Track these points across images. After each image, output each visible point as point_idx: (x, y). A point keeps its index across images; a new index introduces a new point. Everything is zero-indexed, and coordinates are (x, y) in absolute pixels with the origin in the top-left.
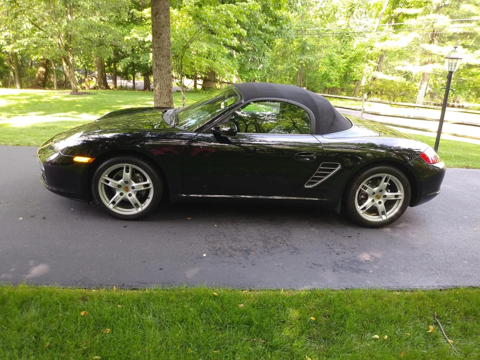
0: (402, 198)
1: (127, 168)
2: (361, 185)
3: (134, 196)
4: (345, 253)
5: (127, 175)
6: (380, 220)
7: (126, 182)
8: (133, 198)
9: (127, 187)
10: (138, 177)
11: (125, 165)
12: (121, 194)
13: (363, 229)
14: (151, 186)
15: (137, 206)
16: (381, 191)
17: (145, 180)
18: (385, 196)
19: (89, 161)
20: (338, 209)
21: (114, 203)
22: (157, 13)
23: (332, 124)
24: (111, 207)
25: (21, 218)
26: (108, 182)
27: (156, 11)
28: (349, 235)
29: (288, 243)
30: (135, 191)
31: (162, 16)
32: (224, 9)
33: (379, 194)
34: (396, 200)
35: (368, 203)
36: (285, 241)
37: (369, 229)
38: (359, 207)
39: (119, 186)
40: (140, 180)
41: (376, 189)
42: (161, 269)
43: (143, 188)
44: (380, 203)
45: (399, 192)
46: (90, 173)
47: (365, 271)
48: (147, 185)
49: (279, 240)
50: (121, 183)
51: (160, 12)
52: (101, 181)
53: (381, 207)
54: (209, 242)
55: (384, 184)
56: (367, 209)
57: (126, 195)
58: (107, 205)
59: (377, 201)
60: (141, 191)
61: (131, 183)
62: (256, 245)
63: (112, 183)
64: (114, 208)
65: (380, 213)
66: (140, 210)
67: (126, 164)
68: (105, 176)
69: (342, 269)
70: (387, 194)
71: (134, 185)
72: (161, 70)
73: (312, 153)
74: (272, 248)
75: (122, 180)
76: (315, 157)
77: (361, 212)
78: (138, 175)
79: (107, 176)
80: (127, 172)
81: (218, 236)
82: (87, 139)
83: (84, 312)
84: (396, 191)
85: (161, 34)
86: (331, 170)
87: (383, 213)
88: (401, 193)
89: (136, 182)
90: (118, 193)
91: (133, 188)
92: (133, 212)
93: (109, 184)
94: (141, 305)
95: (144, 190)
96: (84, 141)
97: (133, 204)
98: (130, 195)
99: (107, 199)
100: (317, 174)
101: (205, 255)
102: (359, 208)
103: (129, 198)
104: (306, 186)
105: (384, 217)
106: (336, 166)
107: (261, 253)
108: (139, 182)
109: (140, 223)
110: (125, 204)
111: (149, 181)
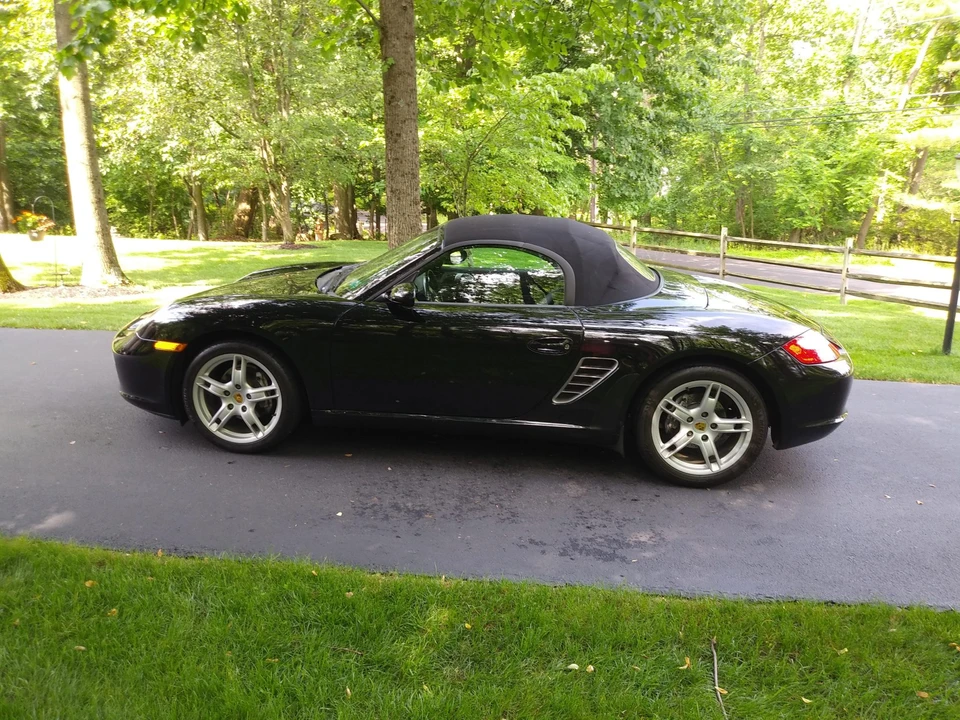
0: (749, 429)
1: (239, 363)
2: (662, 402)
3: (250, 411)
4: (605, 526)
5: (238, 374)
6: (708, 472)
7: (238, 386)
8: (249, 414)
9: (239, 395)
10: (259, 378)
11: (234, 357)
12: (230, 407)
13: (672, 489)
14: (278, 394)
15: (256, 429)
16: (705, 415)
17: (270, 384)
18: (714, 426)
19: (177, 348)
20: (620, 448)
21: (218, 421)
22: (393, 97)
23: (610, 287)
24: (214, 428)
25: (73, 442)
26: (208, 385)
27: (391, 94)
28: (636, 497)
29: (506, 504)
30: (253, 402)
31: (401, 103)
32: (539, 82)
33: (702, 420)
34: (739, 434)
35: (681, 438)
36: (502, 500)
37: (684, 490)
38: (662, 444)
39: (226, 393)
40: (261, 383)
41: (693, 412)
42: (251, 531)
43: (265, 397)
44: (705, 438)
45: (743, 417)
46: (180, 369)
47: (623, 559)
48: (273, 392)
49: (492, 498)
50: (230, 387)
51: (398, 95)
52: (198, 383)
53: (709, 447)
54: (361, 495)
55: (710, 402)
56: (678, 449)
57: (238, 408)
58: (208, 424)
59: (698, 435)
60: (263, 402)
61: (245, 388)
62: (442, 504)
63: (215, 387)
64: (219, 430)
65: (707, 460)
66: (260, 435)
67: (236, 355)
68: (204, 376)
69: (581, 553)
70: (717, 420)
71: (250, 391)
72: (399, 199)
73: (562, 340)
74: (471, 510)
75: (230, 383)
76: (567, 348)
77: (666, 455)
78: (259, 375)
79: (207, 374)
80: (238, 368)
81: (384, 486)
82: (197, 311)
83: (90, 582)
84: (739, 417)
85: (399, 135)
86: (602, 373)
87: (713, 459)
88: (746, 420)
89: (255, 386)
90: (224, 405)
91: (249, 396)
92: (250, 438)
93: (210, 389)
94: (184, 581)
95: (268, 400)
96: (191, 313)
97: (249, 426)
98: (244, 409)
99: (208, 414)
100: (574, 380)
101: (340, 514)
102: (662, 448)
103: (243, 414)
104: (555, 402)
105: (715, 468)
106: (612, 364)
107: (444, 517)
108: (259, 386)
109: (260, 458)
110: (236, 424)
111: (274, 386)
